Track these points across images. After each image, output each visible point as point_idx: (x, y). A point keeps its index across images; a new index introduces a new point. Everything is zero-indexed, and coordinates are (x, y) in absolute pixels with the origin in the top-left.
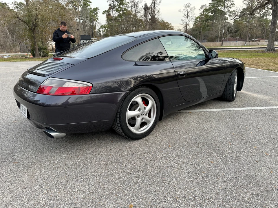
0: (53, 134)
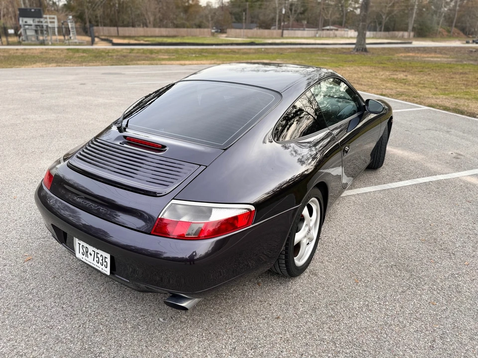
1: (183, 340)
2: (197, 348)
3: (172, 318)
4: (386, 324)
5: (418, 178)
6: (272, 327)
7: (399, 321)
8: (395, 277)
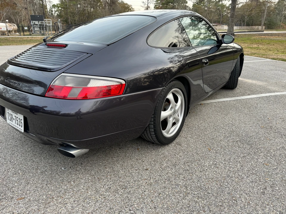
0: (73, 152)
1: (74, 182)
2: (82, 187)
3: (71, 167)
4: (228, 176)
5: (261, 93)
6: (141, 175)
7: (239, 175)
8: (239, 147)
